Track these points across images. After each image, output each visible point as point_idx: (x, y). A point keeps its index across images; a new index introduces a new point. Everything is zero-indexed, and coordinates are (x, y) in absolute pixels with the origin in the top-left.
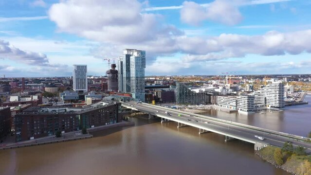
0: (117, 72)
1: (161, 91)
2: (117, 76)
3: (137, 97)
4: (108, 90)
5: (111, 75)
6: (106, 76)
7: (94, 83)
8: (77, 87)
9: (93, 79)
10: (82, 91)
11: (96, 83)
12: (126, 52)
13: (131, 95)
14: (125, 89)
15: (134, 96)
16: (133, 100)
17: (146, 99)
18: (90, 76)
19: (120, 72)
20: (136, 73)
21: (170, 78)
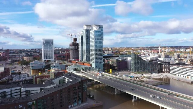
0: (78, 44)
1: (116, 60)
2: (78, 48)
3: (96, 67)
4: (71, 59)
5: (73, 47)
6: (69, 48)
7: (61, 53)
8: (46, 57)
9: (60, 50)
10: (50, 61)
11: (62, 53)
12: (85, 28)
13: (91, 65)
14: (85, 59)
15: (93, 65)
16: (93, 69)
17: (104, 68)
18: (59, 48)
19: (80, 45)
20: (96, 45)
21: (111, 49)
